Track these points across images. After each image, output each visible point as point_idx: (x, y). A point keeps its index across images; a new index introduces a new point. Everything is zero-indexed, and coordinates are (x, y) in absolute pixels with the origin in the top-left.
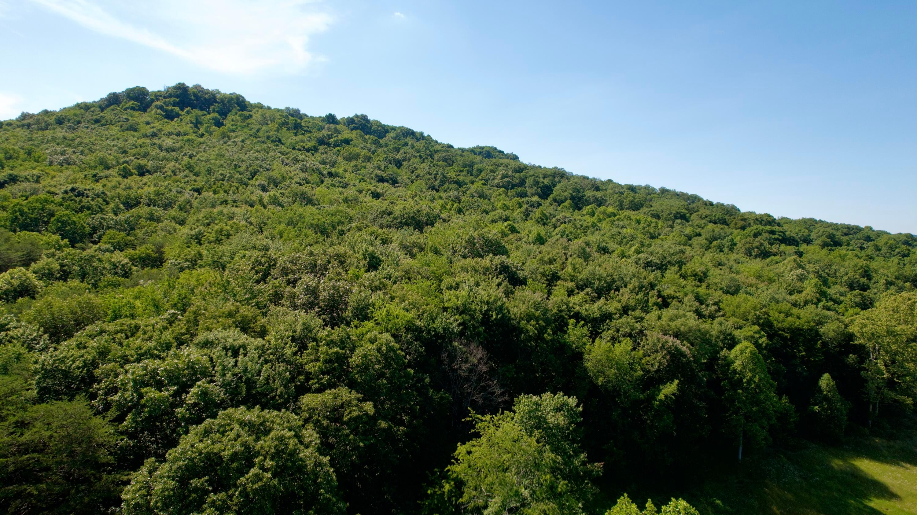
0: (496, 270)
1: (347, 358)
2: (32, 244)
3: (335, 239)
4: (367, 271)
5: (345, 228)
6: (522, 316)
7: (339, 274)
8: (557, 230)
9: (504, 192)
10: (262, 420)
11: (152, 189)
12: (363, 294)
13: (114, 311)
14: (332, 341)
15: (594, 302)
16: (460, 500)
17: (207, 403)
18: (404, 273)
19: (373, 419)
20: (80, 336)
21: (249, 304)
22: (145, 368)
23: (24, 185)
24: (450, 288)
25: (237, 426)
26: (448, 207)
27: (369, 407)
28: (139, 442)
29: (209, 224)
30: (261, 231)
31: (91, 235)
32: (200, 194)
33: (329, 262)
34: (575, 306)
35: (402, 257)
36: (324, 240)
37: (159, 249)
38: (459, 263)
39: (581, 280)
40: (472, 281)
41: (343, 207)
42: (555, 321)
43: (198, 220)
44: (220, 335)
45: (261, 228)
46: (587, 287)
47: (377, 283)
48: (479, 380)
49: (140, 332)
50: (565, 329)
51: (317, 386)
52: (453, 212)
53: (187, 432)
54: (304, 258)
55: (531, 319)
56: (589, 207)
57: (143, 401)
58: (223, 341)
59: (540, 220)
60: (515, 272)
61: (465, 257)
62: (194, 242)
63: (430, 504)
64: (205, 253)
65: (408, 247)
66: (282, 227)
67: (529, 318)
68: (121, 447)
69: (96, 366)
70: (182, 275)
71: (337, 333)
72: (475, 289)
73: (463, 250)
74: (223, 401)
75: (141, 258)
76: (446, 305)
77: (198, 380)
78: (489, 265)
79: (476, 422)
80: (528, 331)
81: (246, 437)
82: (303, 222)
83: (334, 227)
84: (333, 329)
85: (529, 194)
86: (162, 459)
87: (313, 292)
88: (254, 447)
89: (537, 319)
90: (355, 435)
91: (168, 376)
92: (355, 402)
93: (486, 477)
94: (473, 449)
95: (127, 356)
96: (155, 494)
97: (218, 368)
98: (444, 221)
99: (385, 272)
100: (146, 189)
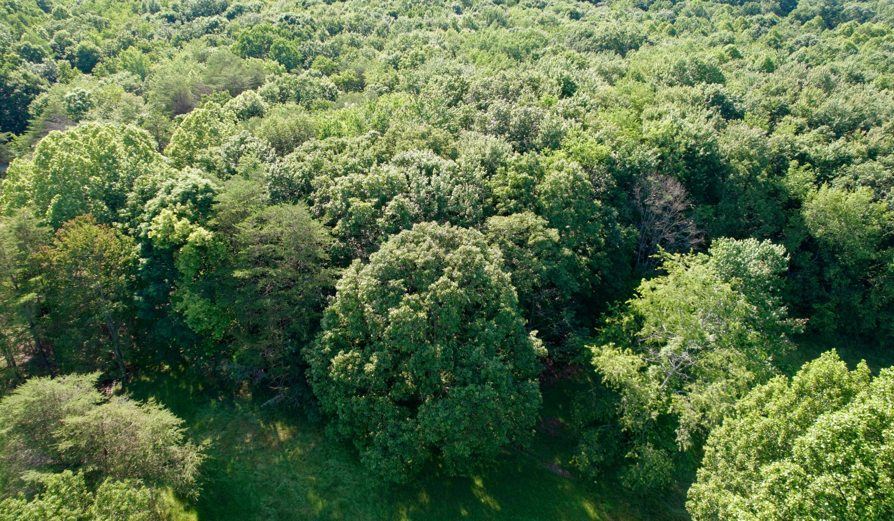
0: (707, 100)
1: (534, 184)
2: (258, 69)
3: (528, 63)
4: (561, 97)
5: (540, 52)
6: (733, 154)
7: (531, 99)
8: (794, 55)
9: (728, 8)
10: (451, 235)
11: (353, 14)
12: (555, 121)
13: (324, 130)
14: (521, 166)
15: (830, 142)
16: (639, 333)
17: (403, 216)
18: (600, 101)
19: (558, 246)
20: (298, 151)
21: (441, 127)
22: (351, 181)
23: (249, 15)
24: (651, 118)
25: (429, 239)
26: (658, 28)
27: (554, 233)
28: (348, 245)
29: (405, 50)
30: (454, 55)
31: (303, 61)
32: (396, 18)
33: (522, 87)
34: (802, 146)
35: (599, 83)
36: (517, 65)
37: (360, 73)
38: (664, 91)
39: (816, 115)
40: (677, 112)
41: (538, 29)
42: (772, 162)
43: (395, 45)
44: (415, 155)
45: (454, 53)
46: (823, 124)
47: (571, 110)
48: (673, 219)
49: (348, 148)
50: (784, 171)
51: (504, 209)
52: (663, 34)
53: (387, 240)
54: (497, 83)
55: (743, 159)
56: (845, 24)
57: (350, 210)
58: (418, 160)
59: (772, 42)
60: (731, 104)
61: (671, 85)
62: (391, 67)
63: (606, 333)
64: (401, 77)
65: (607, 73)
66: (475, 51)
67: (742, 157)
68: (334, 247)
69: (312, 178)
70: (381, 99)
71: (526, 159)
72: (680, 121)
73: (670, 77)
74: (417, 215)
75: (344, 82)
76: (644, 136)
77: (395, 194)
78: (699, 94)
79: (664, 260)
80: (738, 171)
81: (436, 249)
82: (497, 46)
83: (528, 51)
84: (522, 154)
85: (763, 10)
86: (366, 261)
87: (503, 117)
88: (444, 258)
89: (751, 158)
90: (539, 259)
91: (371, 189)
92: (541, 227)
93: (668, 316)
94: (658, 286)
95: (336, 170)
96: (362, 289)
97: (414, 185)
98: (652, 44)
99: (580, 98)
100: (348, 14)
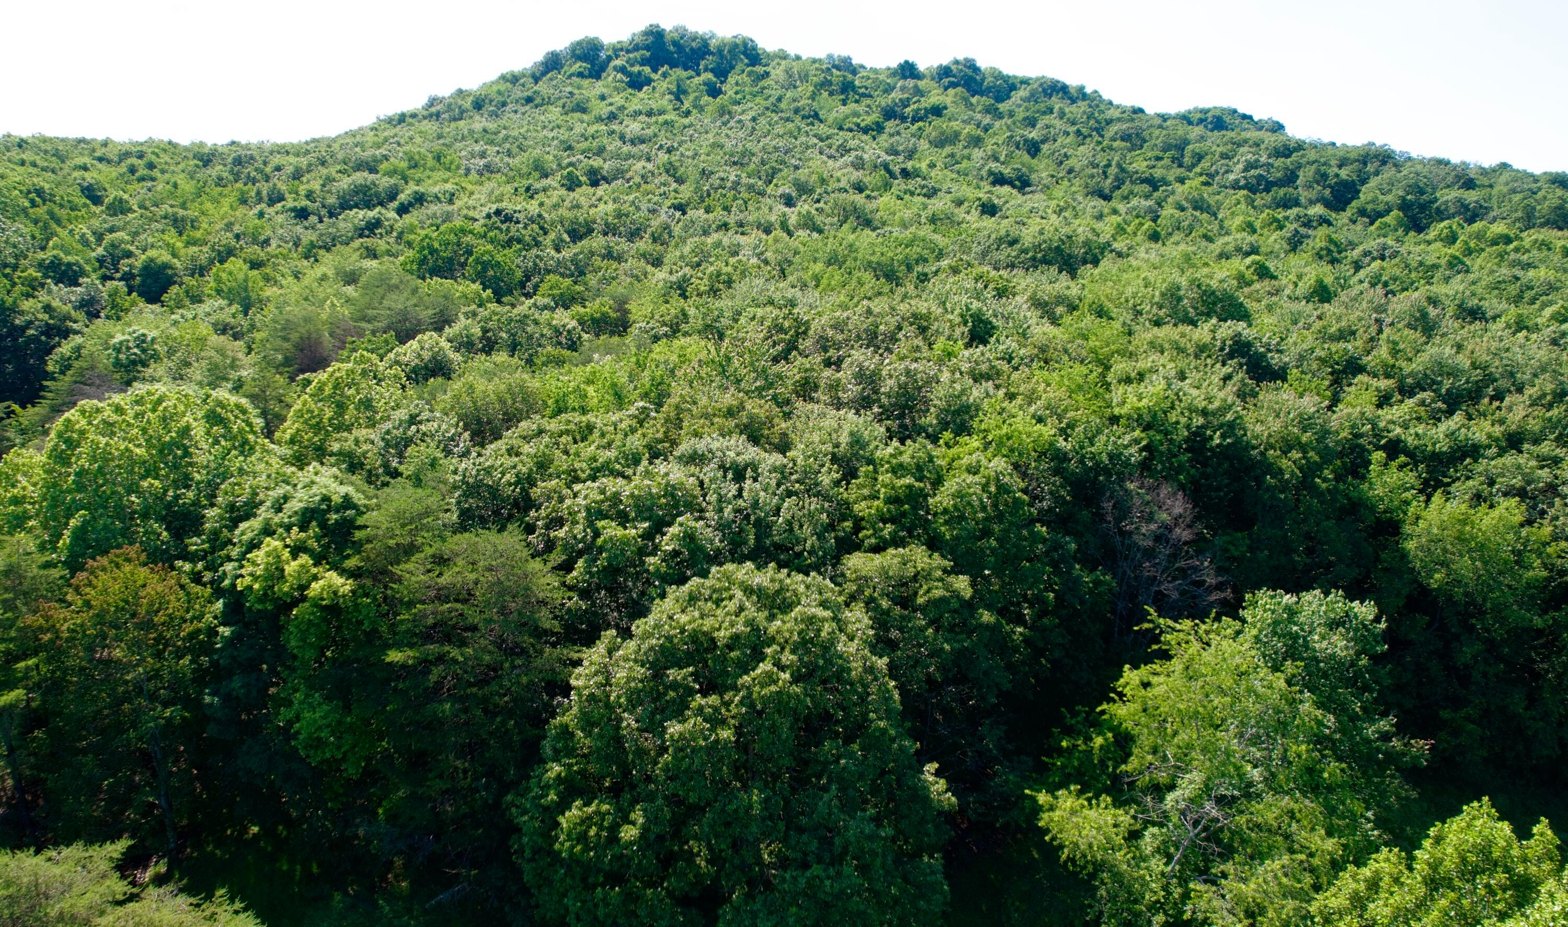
0: (1222, 349)
1: (927, 495)
2: (445, 297)
3: (910, 288)
4: (968, 345)
5: (930, 269)
6: (1272, 440)
7: (918, 349)
8: (1362, 274)
9: (1247, 197)
10: (778, 587)
11: (611, 207)
12: (958, 387)
13: (557, 402)
14: (901, 465)
15: (1439, 420)
16: (1123, 767)
17: (692, 552)
18: (1036, 351)
19: (970, 606)
20: (510, 437)
21: (761, 397)
22: (602, 491)
23: (434, 208)
24: (1128, 380)
25: (739, 594)
26: (1129, 230)
27: (962, 583)
28: (593, 604)
29: (699, 265)
30: (783, 274)
31: (523, 285)
32: (684, 213)
33: (900, 328)
34: (1391, 427)
35: (1033, 321)
36: (891, 291)
37: (621, 305)
38: (1145, 334)
39: (1411, 374)
40: (1171, 369)
41: (926, 231)
42: (1341, 455)
43: (682, 257)
44: (715, 445)
45: (783, 271)
46: (1424, 390)
47: (984, 367)
48: (1174, 557)
49: (596, 434)
50: (1362, 471)
51: (873, 541)
52: (1140, 237)
53: (663, 596)
54: (856, 320)
55: (1290, 448)
56: (1442, 225)
57: (599, 541)
58: (719, 454)
59: (1324, 253)
60: (1263, 356)
61: (1158, 323)
62: (675, 294)
63: (1064, 767)
64: (692, 312)
65: (1046, 304)
66: (819, 267)
67: (1288, 445)
68: (569, 610)
69: (533, 484)
70: (657, 348)
71: (910, 452)
72: (1178, 384)
73: (1155, 310)
74: (718, 552)
75: (593, 320)
76: (1117, 411)
77: (680, 514)
78: (1207, 339)
79: (1162, 632)
80: (1281, 471)
81: (751, 611)
82: (855, 259)
83: (909, 268)
84: (903, 444)
85: (1303, 200)
86: (626, 634)
87: (868, 379)
88: (766, 629)
89: (1303, 448)
90: (937, 630)
91: (637, 506)
92: (939, 573)
93: (1175, 733)
94: (1154, 680)
95: (575, 471)
96: (617, 685)
97: (712, 498)
98: (1120, 255)
99: (1001, 347)
100: (602, 207)
